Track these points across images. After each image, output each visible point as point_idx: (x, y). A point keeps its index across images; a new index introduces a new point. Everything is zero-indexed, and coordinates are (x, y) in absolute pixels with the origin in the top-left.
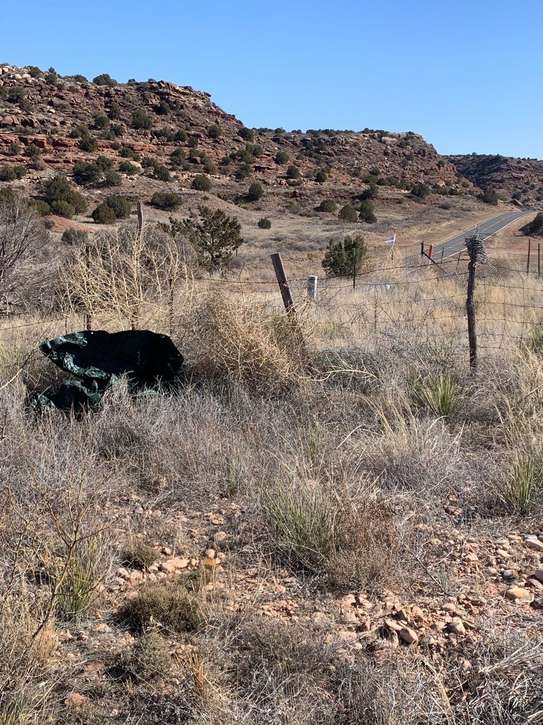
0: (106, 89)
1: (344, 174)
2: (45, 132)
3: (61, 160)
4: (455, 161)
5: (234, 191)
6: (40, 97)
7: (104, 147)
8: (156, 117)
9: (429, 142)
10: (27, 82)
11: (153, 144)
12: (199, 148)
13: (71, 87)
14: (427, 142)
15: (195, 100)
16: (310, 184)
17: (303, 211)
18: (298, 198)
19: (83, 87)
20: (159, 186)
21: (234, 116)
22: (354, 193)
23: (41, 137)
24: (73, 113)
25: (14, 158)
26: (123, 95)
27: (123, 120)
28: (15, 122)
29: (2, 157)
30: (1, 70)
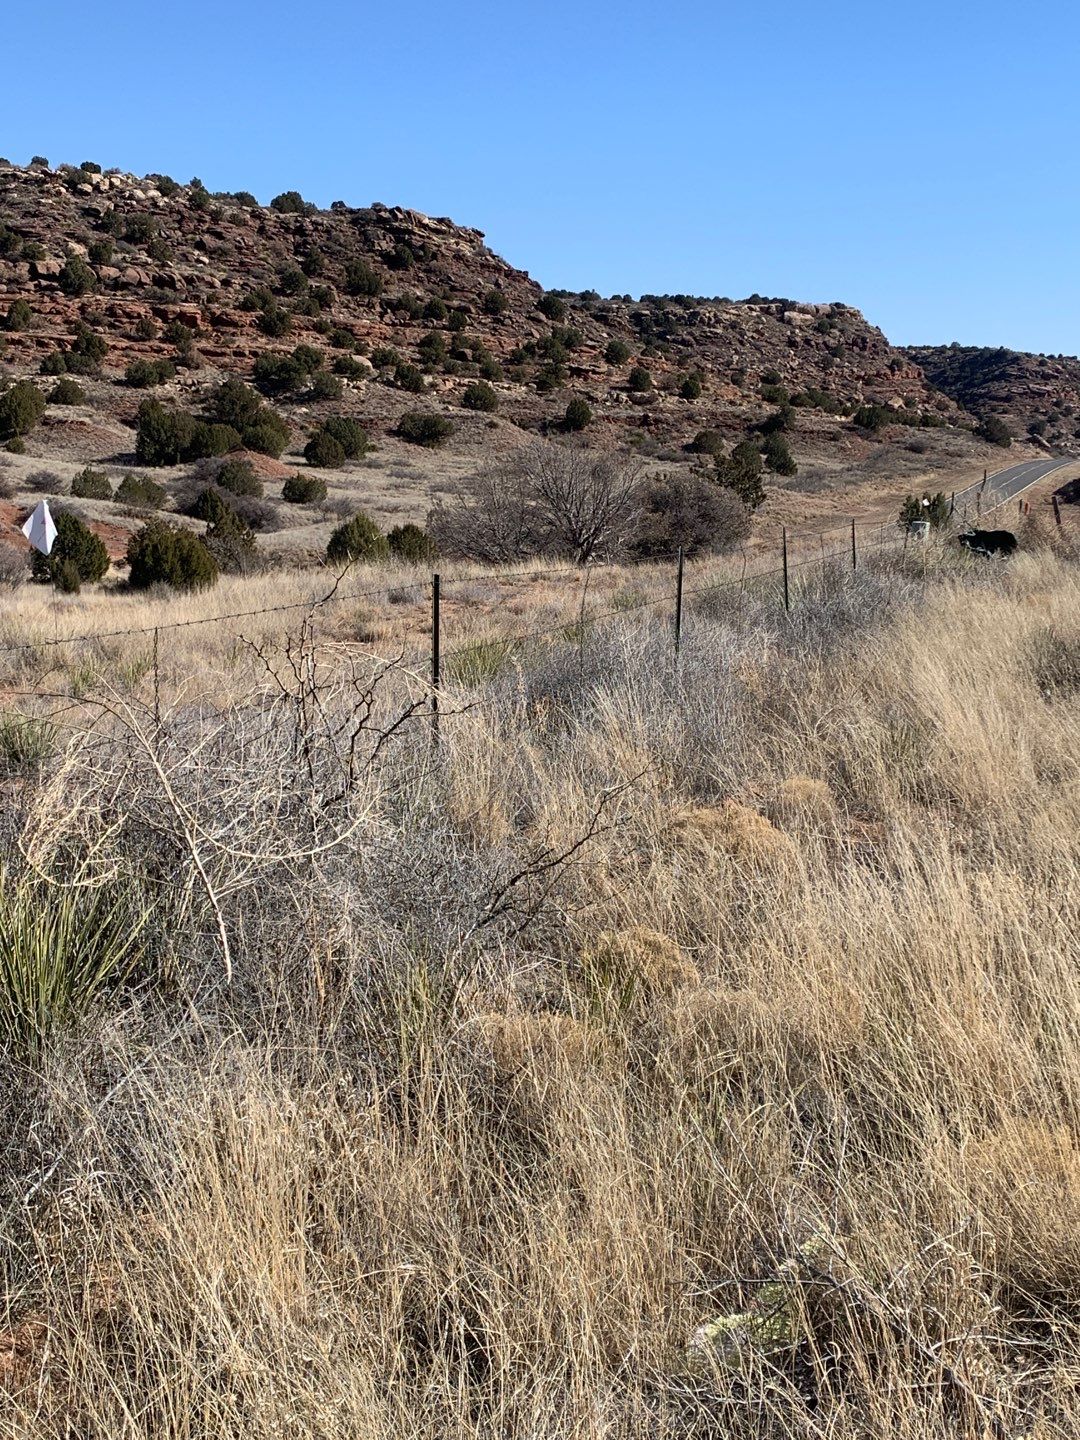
0: (297, 221)
1: (728, 384)
2: (196, 298)
3: (228, 351)
4: (917, 357)
5: (537, 413)
6: (180, 234)
7: (302, 329)
8: (387, 273)
9: (872, 324)
10: (155, 205)
11: (387, 324)
12: (468, 333)
13: (233, 216)
14: (870, 324)
15: (457, 244)
16: (670, 402)
17: (662, 450)
18: (652, 428)
19: (253, 215)
20: (405, 403)
21: (526, 273)
22: (751, 420)
23: (190, 308)
24: (242, 264)
25: (146, 345)
26: (328, 232)
27: (329, 278)
28: (144, 281)
29: (125, 343)
30: (107, 181)
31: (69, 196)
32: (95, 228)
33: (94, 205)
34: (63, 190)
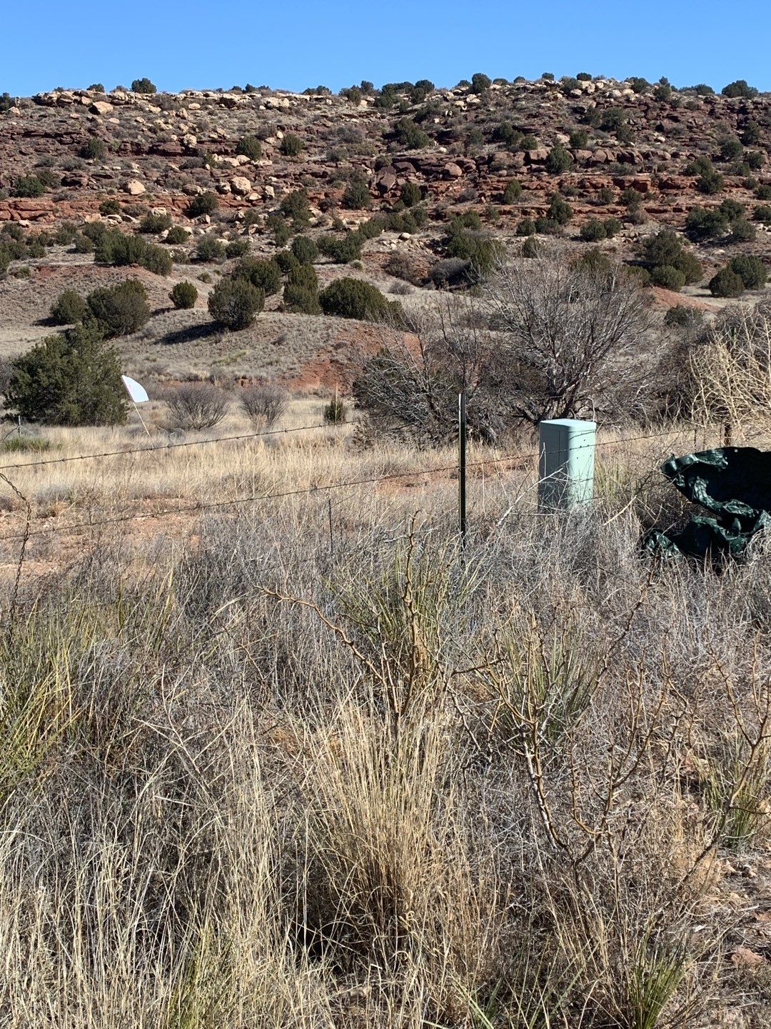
0: (741, 103)
2: (649, 169)
3: (669, 208)
6: (645, 120)
7: (733, 186)
10: (628, 100)
13: (689, 103)
19: (707, 102)
23: (644, 177)
24: (691, 139)
25: (604, 208)
26: (765, 109)
27: (763, 145)
28: (609, 158)
29: (589, 207)
30: (593, 86)
31: (564, 99)
32: (580, 122)
33: (581, 104)
34: (560, 96)
